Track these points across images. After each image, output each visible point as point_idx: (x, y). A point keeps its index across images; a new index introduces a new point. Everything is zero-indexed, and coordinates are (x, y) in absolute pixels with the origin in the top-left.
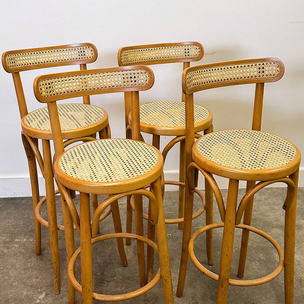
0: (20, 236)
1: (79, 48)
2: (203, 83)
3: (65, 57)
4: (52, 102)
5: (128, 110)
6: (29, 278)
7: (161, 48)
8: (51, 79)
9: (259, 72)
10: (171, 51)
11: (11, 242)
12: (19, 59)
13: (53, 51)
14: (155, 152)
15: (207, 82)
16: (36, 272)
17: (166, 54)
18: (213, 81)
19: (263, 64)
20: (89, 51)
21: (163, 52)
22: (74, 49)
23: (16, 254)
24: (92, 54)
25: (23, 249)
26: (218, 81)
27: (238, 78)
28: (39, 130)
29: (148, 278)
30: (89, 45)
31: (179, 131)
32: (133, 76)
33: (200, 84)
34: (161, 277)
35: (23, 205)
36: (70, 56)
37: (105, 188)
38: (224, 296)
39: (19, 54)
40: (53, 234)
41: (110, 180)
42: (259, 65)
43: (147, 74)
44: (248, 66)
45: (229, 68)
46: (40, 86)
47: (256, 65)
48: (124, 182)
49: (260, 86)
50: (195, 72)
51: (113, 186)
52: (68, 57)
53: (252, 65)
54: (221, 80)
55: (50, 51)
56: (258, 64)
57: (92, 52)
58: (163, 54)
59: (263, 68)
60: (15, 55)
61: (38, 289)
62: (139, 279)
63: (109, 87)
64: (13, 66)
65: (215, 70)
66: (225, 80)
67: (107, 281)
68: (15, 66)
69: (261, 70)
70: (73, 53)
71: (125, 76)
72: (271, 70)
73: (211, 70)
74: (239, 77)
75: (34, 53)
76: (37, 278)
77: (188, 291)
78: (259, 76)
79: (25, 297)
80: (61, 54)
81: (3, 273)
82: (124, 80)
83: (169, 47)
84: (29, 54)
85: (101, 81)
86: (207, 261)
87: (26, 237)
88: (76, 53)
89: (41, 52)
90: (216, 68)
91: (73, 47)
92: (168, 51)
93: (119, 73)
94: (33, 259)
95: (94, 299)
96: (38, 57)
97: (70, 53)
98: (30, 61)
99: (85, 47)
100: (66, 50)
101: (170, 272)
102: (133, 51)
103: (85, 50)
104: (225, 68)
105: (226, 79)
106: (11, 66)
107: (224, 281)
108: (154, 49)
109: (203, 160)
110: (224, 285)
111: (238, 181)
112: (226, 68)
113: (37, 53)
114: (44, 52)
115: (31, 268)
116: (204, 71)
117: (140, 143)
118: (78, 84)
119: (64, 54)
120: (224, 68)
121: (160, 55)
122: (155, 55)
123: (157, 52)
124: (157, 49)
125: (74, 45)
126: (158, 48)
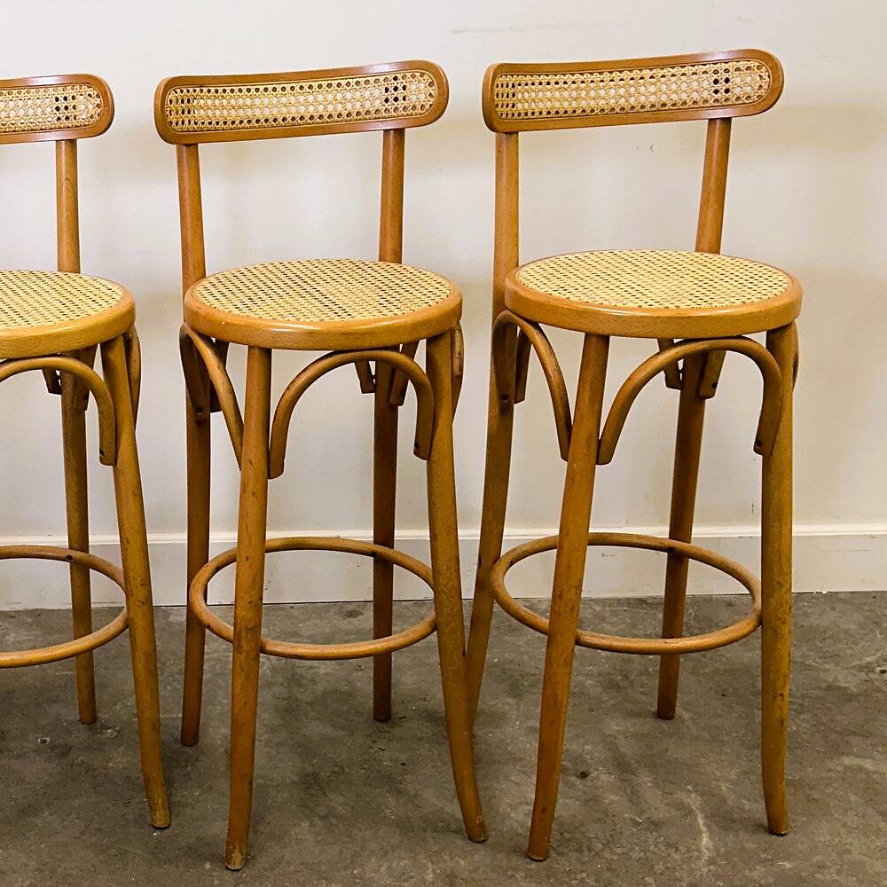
104: (293, 87)
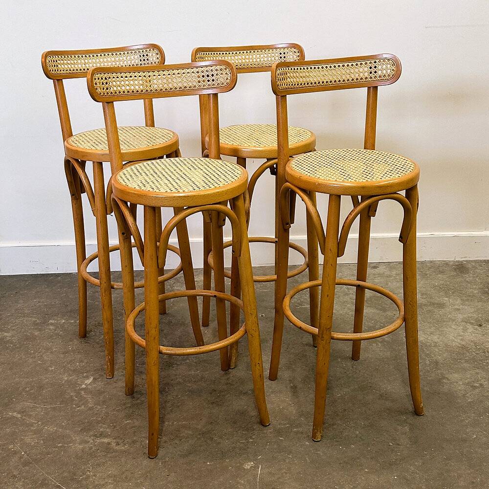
0: (56, 317)
1: (141, 51)
2: (300, 84)
3: (122, 63)
4: (109, 102)
5: (205, 132)
6: (71, 361)
7: (248, 52)
8: (108, 73)
9: (371, 73)
10: (262, 56)
11: (44, 323)
12: (62, 62)
13: (106, 54)
14: (238, 168)
15: (304, 84)
16: (79, 356)
17: (255, 60)
18: (311, 83)
19: (375, 62)
20: (154, 55)
21: (251, 57)
22: (133, 52)
23: (51, 336)
24: (158, 58)
25: (61, 331)
26: (319, 83)
27: (344, 81)
28: (89, 150)
29: (231, 359)
30: (154, 47)
31: (270, 151)
32: (210, 74)
33: (295, 85)
34: (246, 332)
35: (59, 282)
36: (129, 62)
37: (175, 198)
38: (326, 352)
39: (63, 56)
40: (105, 292)
41: (181, 191)
42: (371, 63)
43: (228, 70)
44: (357, 65)
45: (333, 67)
46: (95, 79)
47: (366, 63)
48: (198, 192)
49: (373, 91)
50: (289, 69)
51: (185, 197)
52: (125, 62)
53: (361, 64)
54: (323, 82)
55: (103, 55)
56: (368, 62)
57: (158, 56)
58: (251, 60)
59: (375, 67)
60: (58, 57)
61: (83, 373)
62: (219, 362)
63: (180, 88)
64: (55, 71)
65: (315, 68)
66: (327, 82)
67: (176, 364)
68: (58, 71)
69: (373, 70)
70: (132, 57)
71: (201, 74)
72: (385, 69)
73: (309, 68)
74: (346, 80)
75: (82, 57)
76: (82, 361)
77: (284, 374)
78: (371, 78)
79: (65, 382)
80: (117, 59)
81: (35, 357)
82: (199, 79)
83: (259, 51)
84: (75, 57)
85: (170, 80)
86: (312, 343)
87: (65, 318)
88: (136, 57)
89: (91, 55)
90: (316, 67)
91: (133, 50)
92: (258, 56)
93: (192, 70)
94: (76, 342)
95: (160, 352)
96: (86, 61)
97: (129, 57)
98: (76, 66)
99: (148, 50)
100: (124, 53)
101: (258, 324)
102: (211, 54)
103: (148, 54)
105: (329, 81)
106: (53, 71)
107: (325, 332)
108: (240, 53)
109: (297, 175)
110: (325, 337)
111: (340, 197)
112: (329, 67)
113: (86, 56)
114: (95, 55)
115: (73, 351)
116: (301, 69)
117: (219, 161)
118: (141, 82)
119: (121, 59)
120: (326, 67)
121: (247, 61)
122: (240, 61)
123: (244, 57)
124: (243, 53)
125: (134, 48)
126: (245, 52)
